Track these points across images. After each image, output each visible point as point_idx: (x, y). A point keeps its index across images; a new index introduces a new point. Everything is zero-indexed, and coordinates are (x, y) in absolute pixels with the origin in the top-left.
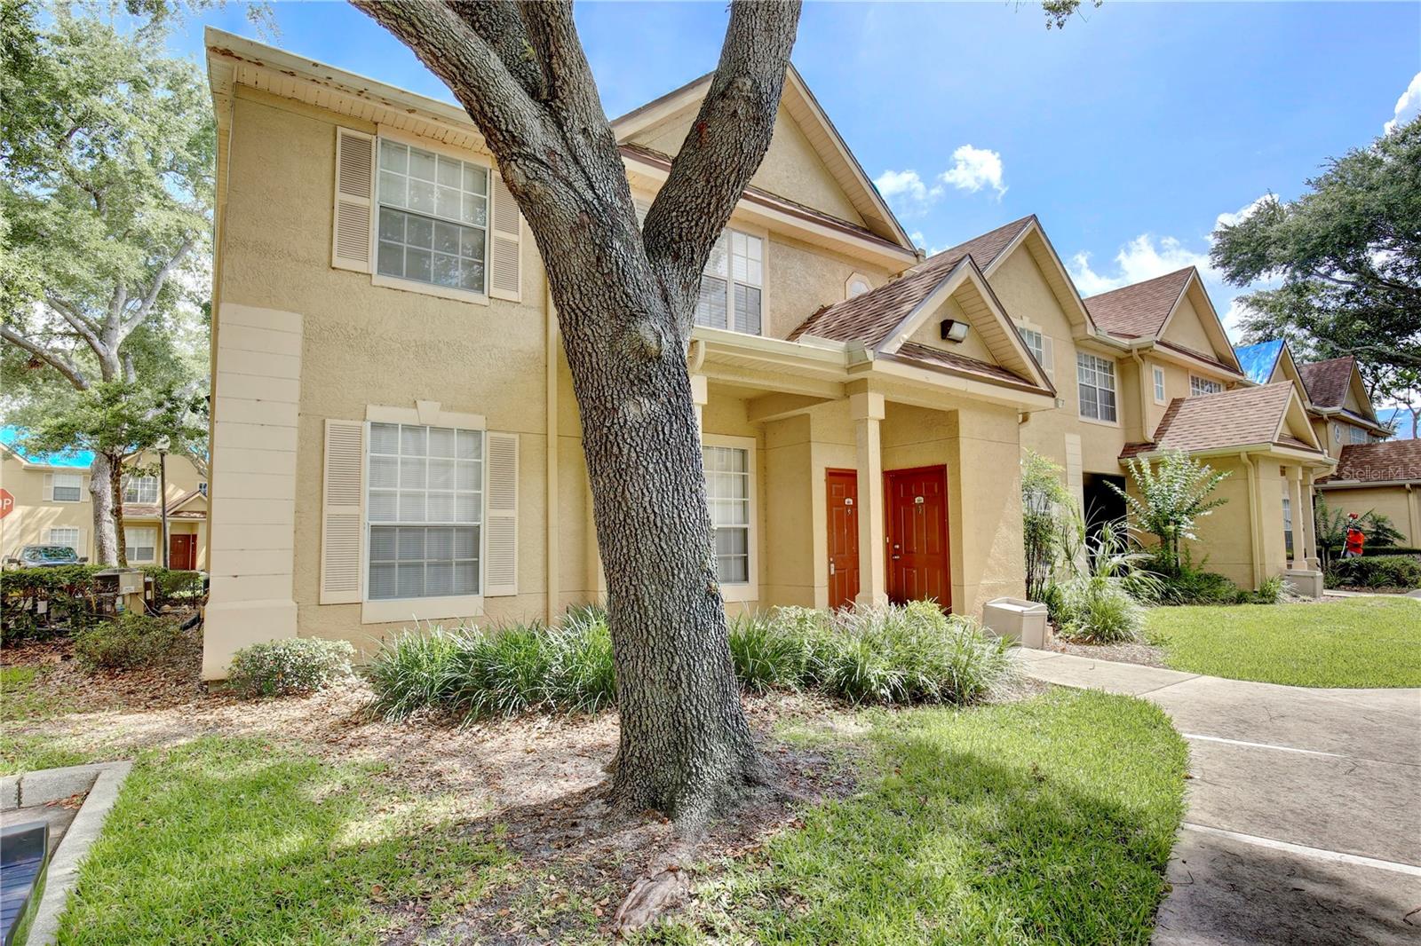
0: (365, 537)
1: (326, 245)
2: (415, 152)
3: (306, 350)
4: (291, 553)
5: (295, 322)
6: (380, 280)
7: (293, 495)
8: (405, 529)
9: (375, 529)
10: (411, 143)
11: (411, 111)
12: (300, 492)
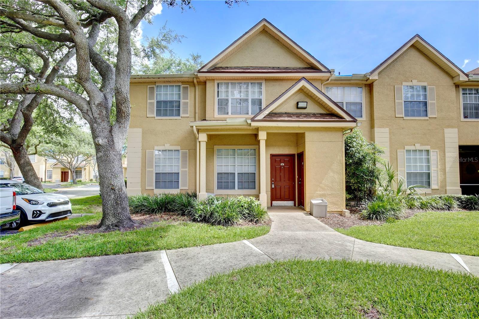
0: (154, 175)
1: (146, 113)
2: (164, 86)
3: (143, 136)
4: (140, 178)
5: (140, 130)
6: (157, 118)
7: (140, 167)
8: (163, 173)
9: (156, 173)
10: (162, 85)
11: (159, 78)
12: (142, 166)
